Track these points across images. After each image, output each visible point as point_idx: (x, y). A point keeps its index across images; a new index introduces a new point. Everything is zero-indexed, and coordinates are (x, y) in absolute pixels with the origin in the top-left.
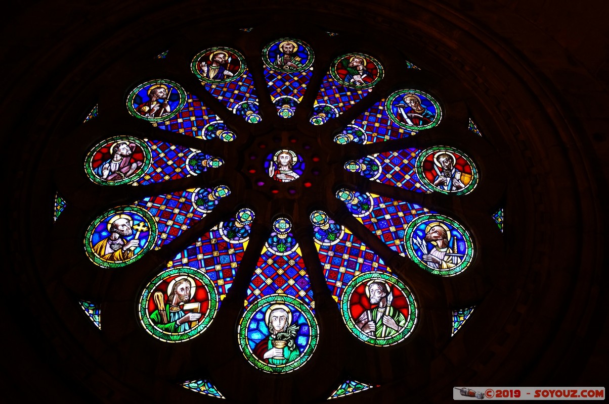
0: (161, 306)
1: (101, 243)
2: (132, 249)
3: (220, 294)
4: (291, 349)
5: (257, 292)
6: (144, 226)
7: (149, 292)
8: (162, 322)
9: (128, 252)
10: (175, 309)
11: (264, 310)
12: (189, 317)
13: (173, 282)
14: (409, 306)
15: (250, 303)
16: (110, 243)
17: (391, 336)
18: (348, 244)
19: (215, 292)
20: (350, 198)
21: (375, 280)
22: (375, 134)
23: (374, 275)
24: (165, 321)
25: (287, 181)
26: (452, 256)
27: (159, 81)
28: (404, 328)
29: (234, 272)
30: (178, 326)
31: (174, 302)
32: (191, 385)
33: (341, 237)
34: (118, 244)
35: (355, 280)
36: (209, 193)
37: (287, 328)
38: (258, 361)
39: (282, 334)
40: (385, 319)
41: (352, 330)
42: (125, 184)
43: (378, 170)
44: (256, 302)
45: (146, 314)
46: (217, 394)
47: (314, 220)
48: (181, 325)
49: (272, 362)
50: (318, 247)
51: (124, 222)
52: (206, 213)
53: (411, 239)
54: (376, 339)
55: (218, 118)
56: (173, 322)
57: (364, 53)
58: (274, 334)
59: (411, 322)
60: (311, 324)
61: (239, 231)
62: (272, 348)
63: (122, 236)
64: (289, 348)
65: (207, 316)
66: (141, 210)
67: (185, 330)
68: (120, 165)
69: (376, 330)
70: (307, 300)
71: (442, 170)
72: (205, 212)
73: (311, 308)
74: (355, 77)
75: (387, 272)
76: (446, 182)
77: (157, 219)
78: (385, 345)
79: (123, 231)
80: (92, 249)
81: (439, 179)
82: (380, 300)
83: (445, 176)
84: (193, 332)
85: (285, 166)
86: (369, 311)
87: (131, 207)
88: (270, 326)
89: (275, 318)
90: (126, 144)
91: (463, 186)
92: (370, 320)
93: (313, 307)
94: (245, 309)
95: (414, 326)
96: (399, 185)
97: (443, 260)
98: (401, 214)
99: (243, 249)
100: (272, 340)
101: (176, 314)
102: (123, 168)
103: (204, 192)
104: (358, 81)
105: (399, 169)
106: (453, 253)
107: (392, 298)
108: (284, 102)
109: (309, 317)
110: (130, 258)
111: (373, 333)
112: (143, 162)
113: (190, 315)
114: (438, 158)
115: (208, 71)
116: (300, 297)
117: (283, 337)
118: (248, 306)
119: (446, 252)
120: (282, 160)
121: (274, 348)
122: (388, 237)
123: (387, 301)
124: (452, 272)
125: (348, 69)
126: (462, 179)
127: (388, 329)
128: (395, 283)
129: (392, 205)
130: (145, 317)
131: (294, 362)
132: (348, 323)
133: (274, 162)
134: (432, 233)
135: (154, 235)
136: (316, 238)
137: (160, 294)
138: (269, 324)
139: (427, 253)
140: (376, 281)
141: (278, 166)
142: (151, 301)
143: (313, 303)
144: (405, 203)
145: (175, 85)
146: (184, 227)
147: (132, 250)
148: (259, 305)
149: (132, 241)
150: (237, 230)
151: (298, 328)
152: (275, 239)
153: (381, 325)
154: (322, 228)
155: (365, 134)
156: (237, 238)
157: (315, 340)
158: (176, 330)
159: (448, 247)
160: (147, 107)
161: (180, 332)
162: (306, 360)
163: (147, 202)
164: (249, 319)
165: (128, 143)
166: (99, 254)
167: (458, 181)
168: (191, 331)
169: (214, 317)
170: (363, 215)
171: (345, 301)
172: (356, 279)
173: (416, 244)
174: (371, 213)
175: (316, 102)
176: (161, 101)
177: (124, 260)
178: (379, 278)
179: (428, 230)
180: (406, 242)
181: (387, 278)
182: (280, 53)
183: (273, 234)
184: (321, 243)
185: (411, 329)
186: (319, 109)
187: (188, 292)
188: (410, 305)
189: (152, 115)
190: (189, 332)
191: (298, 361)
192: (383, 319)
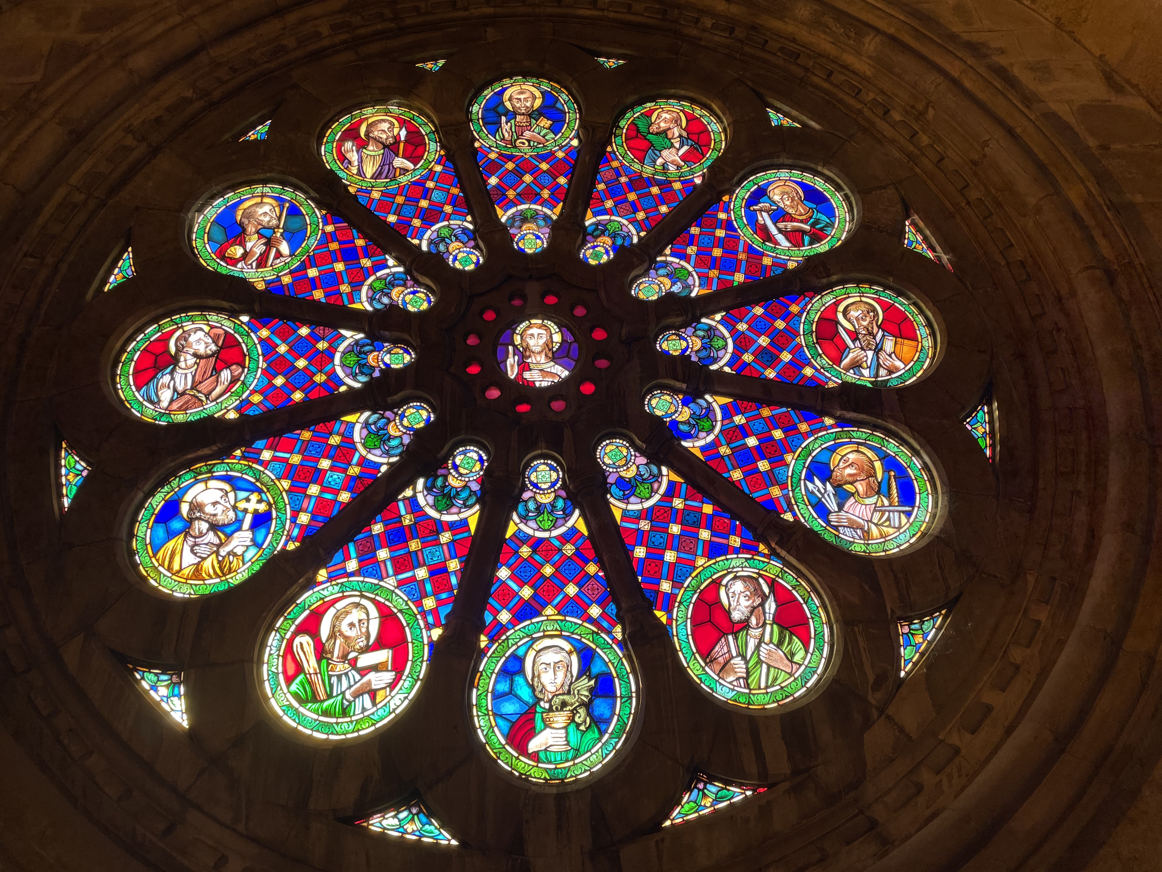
0: (310, 664)
1: (171, 544)
2: (239, 551)
3: (428, 627)
4: (582, 728)
5: (504, 617)
6: (260, 501)
7: (283, 638)
8: (315, 699)
9: (231, 557)
10: (341, 667)
11: (521, 652)
12: (369, 683)
13: (331, 612)
14: (811, 620)
15: (493, 639)
16: (190, 543)
17: (779, 685)
18: (678, 503)
19: (418, 624)
20: (673, 409)
21: (737, 572)
22: (714, 273)
23: (733, 563)
24: (322, 695)
25: (544, 384)
26: (889, 511)
27: (259, 190)
28: (803, 667)
29: (454, 580)
30: (350, 703)
31: (336, 654)
32: (385, 823)
33: (662, 490)
34: (206, 544)
35: (696, 576)
36: (389, 421)
37: (570, 686)
38: (517, 758)
39: (561, 697)
40: (764, 649)
41: (700, 679)
42: (211, 418)
43: (725, 347)
44: (504, 637)
45: (279, 684)
46: (441, 837)
47: (607, 461)
48: (354, 701)
49: (547, 758)
50: (618, 515)
51: (217, 495)
52: (388, 464)
53: (802, 482)
54: (750, 693)
55: (391, 262)
56: (338, 695)
57: (680, 98)
58: (546, 699)
59: (817, 653)
60: (616, 672)
61: (458, 493)
62: (544, 729)
63: (214, 527)
64: (578, 725)
65: (408, 677)
66: (250, 467)
67: (364, 710)
68: (194, 377)
69: (748, 673)
70: (605, 624)
71: (854, 336)
72: (384, 460)
73: (614, 639)
74: (665, 153)
75: (759, 554)
76: (866, 361)
77: (286, 484)
78: (768, 704)
79: (215, 515)
80: (153, 560)
81: (851, 355)
82: (752, 612)
83: (862, 349)
84: (381, 712)
85: (540, 353)
86: (730, 638)
87: (228, 463)
88: (536, 684)
89: (544, 666)
90: (201, 329)
91: (899, 364)
92: (734, 654)
93: (619, 636)
94: (483, 653)
95: (823, 660)
96: (771, 374)
97: (871, 521)
98: (778, 434)
99: (469, 530)
100: (542, 713)
101: (344, 677)
102: (200, 383)
103: (379, 419)
104: (673, 162)
105: (768, 340)
106: (890, 505)
107: (773, 606)
108: (524, 218)
109: (612, 658)
110: (235, 571)
111: (741, 681)
112: (243, 367)
113: (372, 676)
114: (845, 313)
115: (361, 161)
116: (590, 620)
117: (564, 704)
118: (488, 648)
119: (876, 504)
120: (531, 342)
121: (548, 729)
122: (756, 483)
123: (764, 613)
124: (890, 545)
125: (650, 137)
126: (897, 351)
127: (772, 670)
128: (778, 576)
129: (759, 416)
130: (279, 692)
131: (589, 754)
132: (691, 664)
133: (515, 347)
134: (845, 468)
135: (283, 519)
136: (612, 496)
137: (305, 640)
138: (533, 680)
139: (837, 509)
140: (739, 574)
141: (523, 354)
142: (289, 657)
143: (618, 629)
144: (784, 410)
145: (294, 196)
146: (345, 497)
147: (239, 553)
148: (511, 642)
149: (236, 535)
150: (453, 493)
151: (592, 682)
152: (531, 506)
153: (757, 663)
154: (623, 474)
155: (694, 273)
156: (454, 510)
157: (627, 704)
158: (345, 712)
159: (878, 493)
160: (237, 247)
161: (354, 715)
162: (614, 748)
163: (259, 452)
164: (492, 674)
165: (207, 329)
166: (169, 569)
167: (890, 355)
168: (378, 709)
169: (421, 677)
170: (702, 443)
171: (680, 621)
172: (699, 573)
173: (812, 493)
174: (717, 436)
175: (589, 213)
176: (267, 233)
177: (224, 575)
178: (746, 567)
179: (837, 462)
180: (793, 491)
181: (762, 565)
182: (507, 113)
183: (526, 495)
184: (624, 506)
185: (817, 668)
186: (597, 229)
187: (364, 630)
188: (812, 618)
189: (251, 264)
190: (373, 714)
191: (597, 751)
192: (759, 651)
